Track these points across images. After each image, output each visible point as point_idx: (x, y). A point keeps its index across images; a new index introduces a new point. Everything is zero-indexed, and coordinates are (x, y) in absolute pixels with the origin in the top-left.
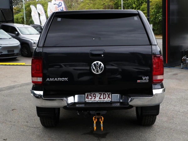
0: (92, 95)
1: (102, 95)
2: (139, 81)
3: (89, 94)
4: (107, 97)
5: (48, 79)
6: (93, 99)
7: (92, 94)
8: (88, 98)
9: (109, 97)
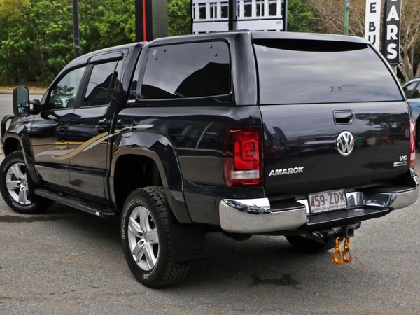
0: (319, 198)
1: (333, 196)
2: (396, 164)
3: (314, 196)
4: (340, 200)
5: (272, 173)
6: (321, 207)
7: (318, 196)
8: (314, 206)
9: (342, 198)
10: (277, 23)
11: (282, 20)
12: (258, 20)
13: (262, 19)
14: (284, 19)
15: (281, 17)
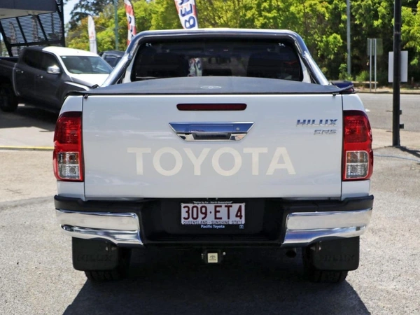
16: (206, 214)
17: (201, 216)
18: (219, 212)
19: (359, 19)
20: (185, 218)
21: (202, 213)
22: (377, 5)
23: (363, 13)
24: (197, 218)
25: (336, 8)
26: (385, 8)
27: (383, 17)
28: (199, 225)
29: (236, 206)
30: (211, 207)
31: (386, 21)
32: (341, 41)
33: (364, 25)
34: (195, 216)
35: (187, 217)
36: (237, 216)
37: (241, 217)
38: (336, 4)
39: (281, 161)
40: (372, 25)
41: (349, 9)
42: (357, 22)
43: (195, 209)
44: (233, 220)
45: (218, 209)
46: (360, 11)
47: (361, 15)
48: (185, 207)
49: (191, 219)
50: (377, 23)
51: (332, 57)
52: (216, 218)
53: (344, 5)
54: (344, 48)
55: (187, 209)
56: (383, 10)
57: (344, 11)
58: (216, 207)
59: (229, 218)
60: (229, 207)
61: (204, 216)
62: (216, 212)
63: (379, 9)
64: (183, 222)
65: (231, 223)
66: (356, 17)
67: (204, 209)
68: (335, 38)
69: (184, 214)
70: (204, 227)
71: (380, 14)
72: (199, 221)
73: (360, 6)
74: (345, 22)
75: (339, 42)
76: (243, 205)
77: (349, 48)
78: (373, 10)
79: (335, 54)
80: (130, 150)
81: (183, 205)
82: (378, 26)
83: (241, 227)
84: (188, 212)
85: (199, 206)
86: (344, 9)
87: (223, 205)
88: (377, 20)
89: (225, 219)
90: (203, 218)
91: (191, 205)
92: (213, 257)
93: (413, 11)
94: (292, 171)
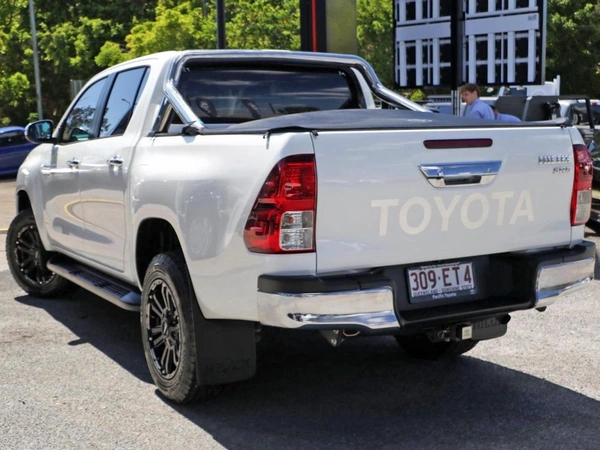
10: (530, 19)
11: (537, 14)
12: (498, 16)
13: (505, 15)
14: (540, 11)
15: (536, 8)
16: (434, 280)
17: (430, 284)
18: (447, 276)
19: (50, 53)
20: (414, 289)
21: (431, 280)
22: (73, 38)
23: (55, 46)
24: (426, 288)
25: (15, 38)
26: (84, 42)
27: (82, 53)
28: (430, 296)
29: (463, 267)
30: (438, 271)
31: (87, 59)
32: (28, 83)
33: (57, 63)
34: (424, 285)
35: (415, 287)
36: (466, 280)
37: (469, 280)
38: (14, 33)
39: (524, 207)
40: (68, 63)
41: (35, 40)
42: (48, 58)
43: (423, 276)
44: (464, 285)
45: (446, 273)
46: (51, 44)
47: (53, 49)
48: (412, 274)
49: (420, 289)
50: (74, 61)
51: (16, 103)
52: (446, 285)
53: (26, 35)
54: (32, 92)
55: (414, 277)
56: (82, 45)
57: (28, 43)
58: (444, 270)
59: (458, 283)
60: (456, 269)
61: (432, 283)
62: (445, 276)
63: (76, 43)
64: (413, 293)
65: (461, 289)
66: (46, 52)
67: (432, 275)
68: (19, 78)
69: (413, 284)
70: (436, 297)
71: (77, 49)
72: (429, 290)
73: (49, 39)
74: (30, 58)
75: (25, 84)
76: (470, 265)
77: (38, 91)
78: (69, 44)
79: (19, 100)
80: (375, 204)
81: (410, 272)
82: (76, 64)
83: (472, 292)
84: (416, 280)
85: (427, 271)
86: (27, 40)
87: (451, 268)
88: (74, 56)
89: (454, 285)
90: (433, 286)
91: (417, 272)
92: (467, 331)
93: (121, 47)
94: (531, 218)
